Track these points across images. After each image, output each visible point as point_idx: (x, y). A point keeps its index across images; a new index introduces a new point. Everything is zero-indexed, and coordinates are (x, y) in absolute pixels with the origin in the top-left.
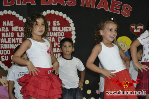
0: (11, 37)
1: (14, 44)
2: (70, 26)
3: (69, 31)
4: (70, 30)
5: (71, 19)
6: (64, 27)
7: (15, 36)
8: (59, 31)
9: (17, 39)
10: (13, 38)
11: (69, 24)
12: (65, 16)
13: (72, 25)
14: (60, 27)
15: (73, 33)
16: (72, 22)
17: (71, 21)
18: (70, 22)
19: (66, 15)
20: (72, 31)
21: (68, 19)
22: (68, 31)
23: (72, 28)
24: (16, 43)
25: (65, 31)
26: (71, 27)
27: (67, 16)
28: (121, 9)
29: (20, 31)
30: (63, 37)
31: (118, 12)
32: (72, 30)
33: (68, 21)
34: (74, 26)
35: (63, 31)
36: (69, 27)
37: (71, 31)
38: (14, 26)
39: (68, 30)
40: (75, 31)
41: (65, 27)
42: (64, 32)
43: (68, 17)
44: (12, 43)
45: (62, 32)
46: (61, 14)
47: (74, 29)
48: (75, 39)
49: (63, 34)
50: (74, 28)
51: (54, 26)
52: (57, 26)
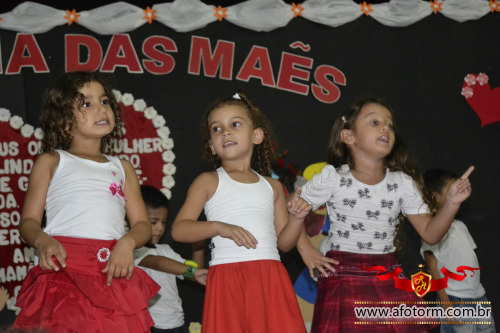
2: (156, 136)
3: (155, 150)
4: (157, 147)
5: (159, 113)
6: (140, 141)
8: (122, 153)
11: (155, 129)
12: (140, 105)
13: (164, 132)
14: (126, 140)
15: (169, 157)
16: (163, 121)
17: (159, 121)
18: (156, 124)
19: (145, 100)
20: (164, 150)
21: (151, 114)
22: (150, 151)
23: (164, 141)
25: (141, 152)
26: (159, 137)
27: (148, 105)
28: (312, 80)
30: (138, 168)
31: (304, 90)
32: (165, 147)
33: (150, 121)
34: (170, 136)
35: (136, 151)
36: (155, 140)
37: (161, 150)
39: (152, 147)
40: (173, 150)
41: (143, 138)
42: (138, 153)
43: (152, 108)
45: (134, 154)
46: (127, 100)
47: (169, 143)
48: (173, 176)
49: (135, 160)
50: (171, 141)
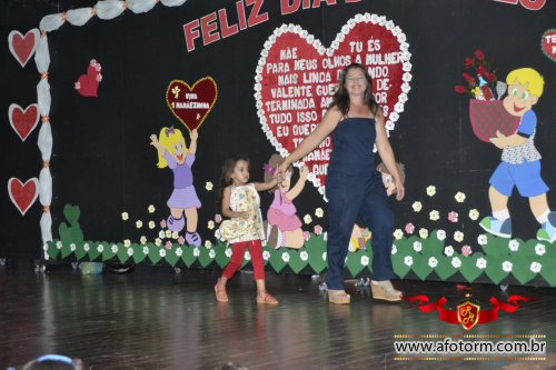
0: (293, 85)
1: (298, 98)
2: (399, 50)
3: (398, 61)
4: (400, 59)
5: (403, 31)
6: (389, 55)
7: (300, 83)
8: (378, 65)
9: (303, 88)
10: (297, 85)
11: (399, 44)
12: (390, 25)
13: (405, 47)
14: (380, 55)
15: (407, 67)
16: (405, 38)
17: (402, 38)
18: (399, 40)
19: (394, 21)
20: (404, 62)
21: (397, 31)
22: (395, 62)
23: (405, 55)
24: (302, 98)
25: (389, 63)
26: (401, 51)
27: (395, 25)
29: (309, 69)
30: (387, 77)
32: (405, 59)
33: (396, 38)
34: (409, 50)
35: (386, 63)
36: (398, 53)
37: (402, 62)
38: (299, 58)
39: (396, 59)
40: (411, 61)
41: (391, 52)
42: (387, 65)
43: (398, 27)
44: (294, 98)
46: (382, 21)
47: (408, 56)
48: (409, 83)
49: (385, 70)
50: (409, 54)
51: (370, 53)
52: (375, 52)
